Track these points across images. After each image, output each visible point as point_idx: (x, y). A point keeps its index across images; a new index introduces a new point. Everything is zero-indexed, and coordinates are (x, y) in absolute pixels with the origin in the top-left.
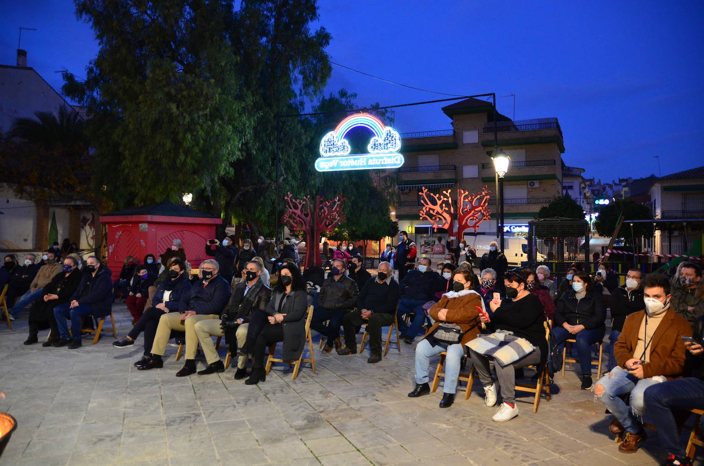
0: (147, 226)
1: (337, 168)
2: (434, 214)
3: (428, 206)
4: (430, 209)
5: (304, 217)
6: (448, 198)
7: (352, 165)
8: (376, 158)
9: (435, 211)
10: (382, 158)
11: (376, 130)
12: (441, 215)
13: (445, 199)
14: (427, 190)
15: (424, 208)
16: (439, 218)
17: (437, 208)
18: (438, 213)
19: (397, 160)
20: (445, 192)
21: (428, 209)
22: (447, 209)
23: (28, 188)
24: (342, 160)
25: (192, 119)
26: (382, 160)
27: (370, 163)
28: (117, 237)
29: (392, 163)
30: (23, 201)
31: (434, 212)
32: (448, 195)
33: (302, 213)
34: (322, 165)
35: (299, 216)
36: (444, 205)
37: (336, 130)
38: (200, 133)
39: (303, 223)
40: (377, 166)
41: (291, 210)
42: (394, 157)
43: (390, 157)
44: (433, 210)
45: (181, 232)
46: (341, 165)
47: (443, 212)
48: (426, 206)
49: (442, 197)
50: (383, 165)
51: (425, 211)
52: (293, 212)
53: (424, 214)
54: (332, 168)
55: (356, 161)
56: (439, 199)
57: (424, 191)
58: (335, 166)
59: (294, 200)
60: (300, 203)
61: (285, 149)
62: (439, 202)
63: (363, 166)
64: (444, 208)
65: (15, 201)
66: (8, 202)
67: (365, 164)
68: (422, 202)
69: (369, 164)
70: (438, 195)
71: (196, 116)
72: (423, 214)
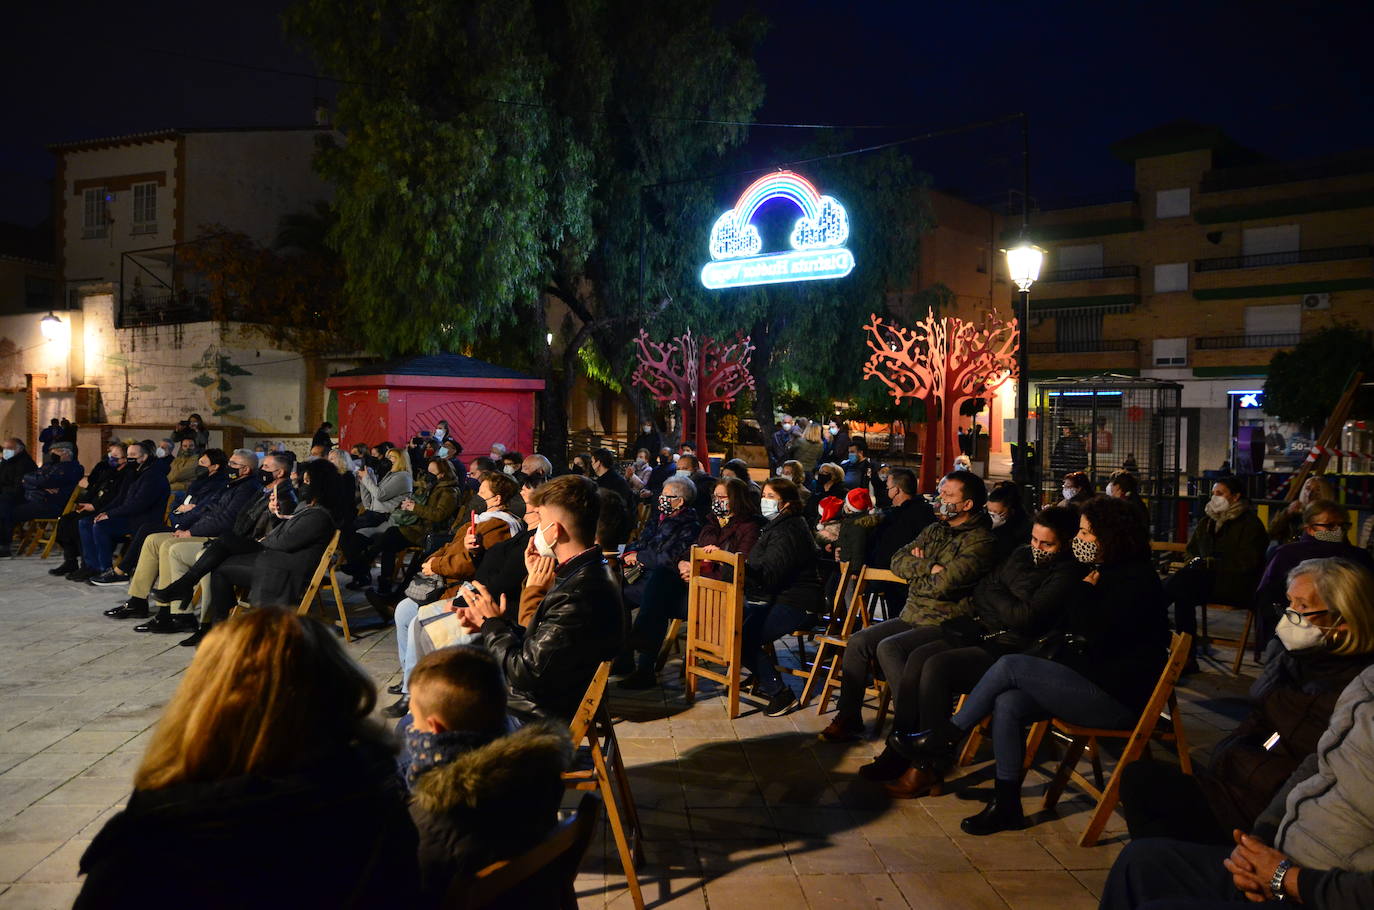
0: (387, 394)
1: (738, 280)
2: (895, 368)
3: (882, 353)
4: (887, 358)
5: (674, 374)
6: (925, 334)
7: (764, 274)
8: (806, 259)
9: (898, 363)
10: (816, 258)
11: (804, 203)
12: (911, 370)
13: (921, 338)
14: (880, 320)
15: (873, 358)
16: (905, 376)
17: (903, 357)
18: (903, 366)
19: (841, 262)
20: (920, 324)
21: (881, 359)
22: (923, 358)
23: (291, 332)
24: (747, 265)
25: (440, 204)
26: (815, 263)
27: (795, 269)
28: (350, 412)
29: (833, 268)
30: (283, 353)
31: (894, 364)
32: (928, 329)
33: (670, 369)
34: (714, 277)
35: (663, 375)
36: (917, 350)
37: (736, 208)
38: (454, 227)
39: (673, 386)
40: (807, 274)
41: (644, 363)
42: (837, 255)
43: (829, 256)
44: (894, 361)
45: (458, 405)
46: (746, 275)
47: (914, 365)
48: (879, 352)
49: (913, 334)
50: (817, 273)
51: (875, 363)
52: (651, 367)
53: (873, 368)
54: (730, 282)
55: (771, 266)
56: (908, 337)
57: (875, 323)
58: (736, 277)
59: (652, 344)
60: (665, 349)
61: (683, 247)
62: (907, 345)
63: (782, 276)
64: (917, 356)
65: (269, 351)
66: (258, 354)
67: (786, 272)
68: (870, 344)
69: (793, 271)
70: (904, 331)
71: (446, 198)
72: (871, 369)
